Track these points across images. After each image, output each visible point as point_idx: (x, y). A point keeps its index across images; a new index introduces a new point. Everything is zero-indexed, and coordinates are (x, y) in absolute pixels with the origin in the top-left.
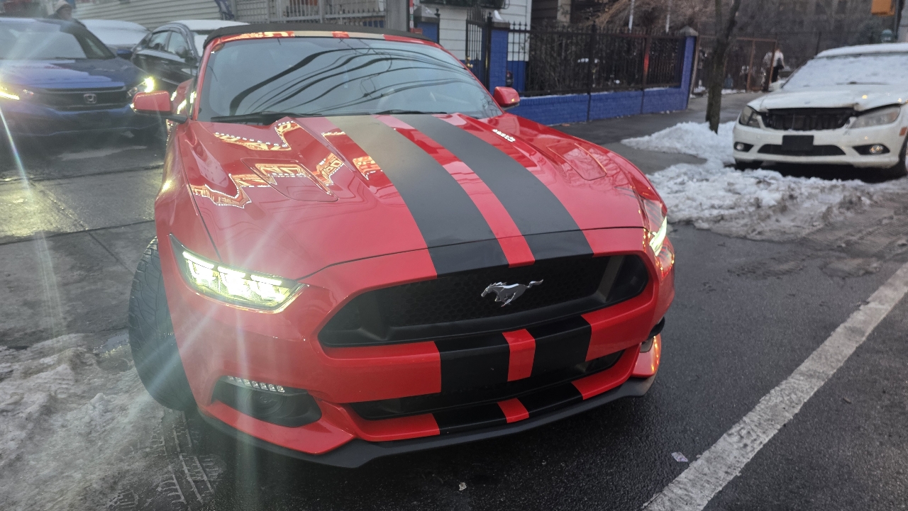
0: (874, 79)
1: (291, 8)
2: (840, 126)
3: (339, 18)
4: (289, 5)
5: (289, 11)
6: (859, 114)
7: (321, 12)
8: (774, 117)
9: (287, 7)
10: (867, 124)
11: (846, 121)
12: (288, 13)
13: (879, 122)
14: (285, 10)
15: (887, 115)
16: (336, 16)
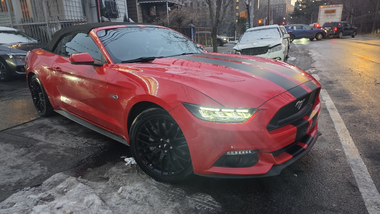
0: (268, 37)
1: (24, 19)
2: (266, 53)
3: (58, 23)
4: (23, 18)
5: (23, 21)
6: (270, 48)
7: (46, 20)
8: (244, 52)
9: (22, 19)
10: (273, 51)
11: (267, 51)
12: (22, 21)
13: (277, 50)
14: (21, 20)
15: (279, 47)
16: (56, 22)
